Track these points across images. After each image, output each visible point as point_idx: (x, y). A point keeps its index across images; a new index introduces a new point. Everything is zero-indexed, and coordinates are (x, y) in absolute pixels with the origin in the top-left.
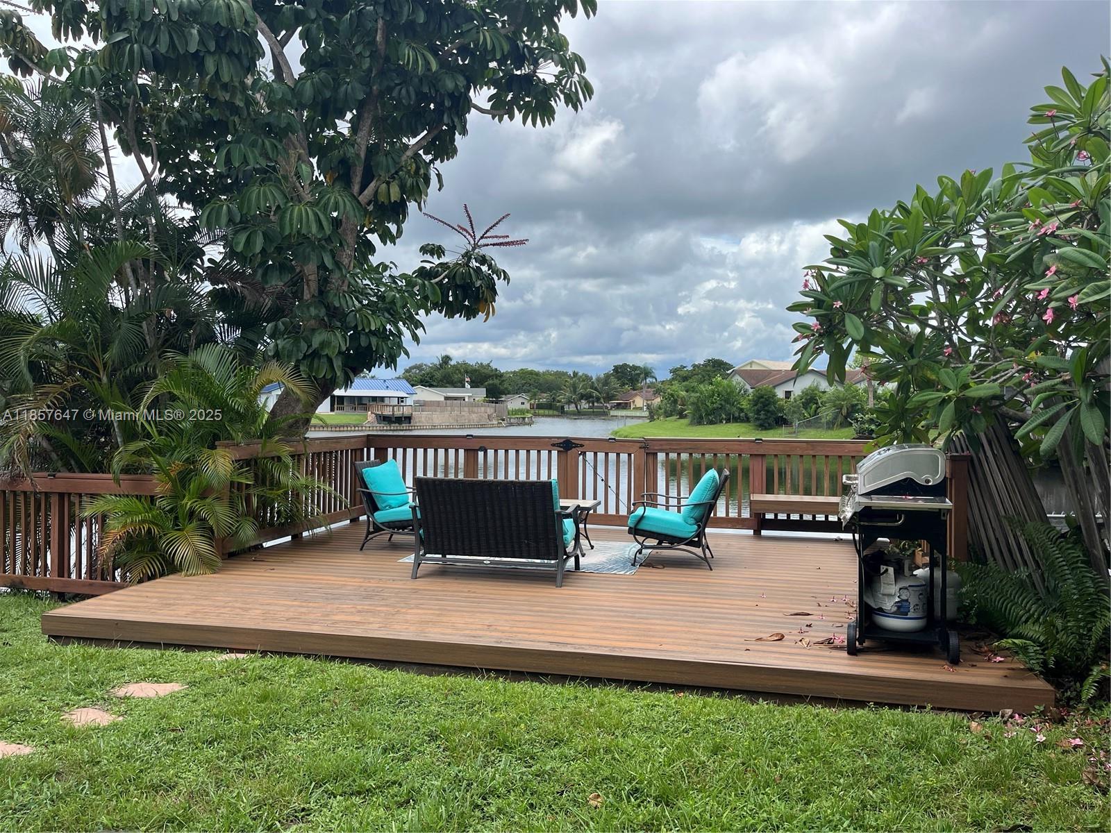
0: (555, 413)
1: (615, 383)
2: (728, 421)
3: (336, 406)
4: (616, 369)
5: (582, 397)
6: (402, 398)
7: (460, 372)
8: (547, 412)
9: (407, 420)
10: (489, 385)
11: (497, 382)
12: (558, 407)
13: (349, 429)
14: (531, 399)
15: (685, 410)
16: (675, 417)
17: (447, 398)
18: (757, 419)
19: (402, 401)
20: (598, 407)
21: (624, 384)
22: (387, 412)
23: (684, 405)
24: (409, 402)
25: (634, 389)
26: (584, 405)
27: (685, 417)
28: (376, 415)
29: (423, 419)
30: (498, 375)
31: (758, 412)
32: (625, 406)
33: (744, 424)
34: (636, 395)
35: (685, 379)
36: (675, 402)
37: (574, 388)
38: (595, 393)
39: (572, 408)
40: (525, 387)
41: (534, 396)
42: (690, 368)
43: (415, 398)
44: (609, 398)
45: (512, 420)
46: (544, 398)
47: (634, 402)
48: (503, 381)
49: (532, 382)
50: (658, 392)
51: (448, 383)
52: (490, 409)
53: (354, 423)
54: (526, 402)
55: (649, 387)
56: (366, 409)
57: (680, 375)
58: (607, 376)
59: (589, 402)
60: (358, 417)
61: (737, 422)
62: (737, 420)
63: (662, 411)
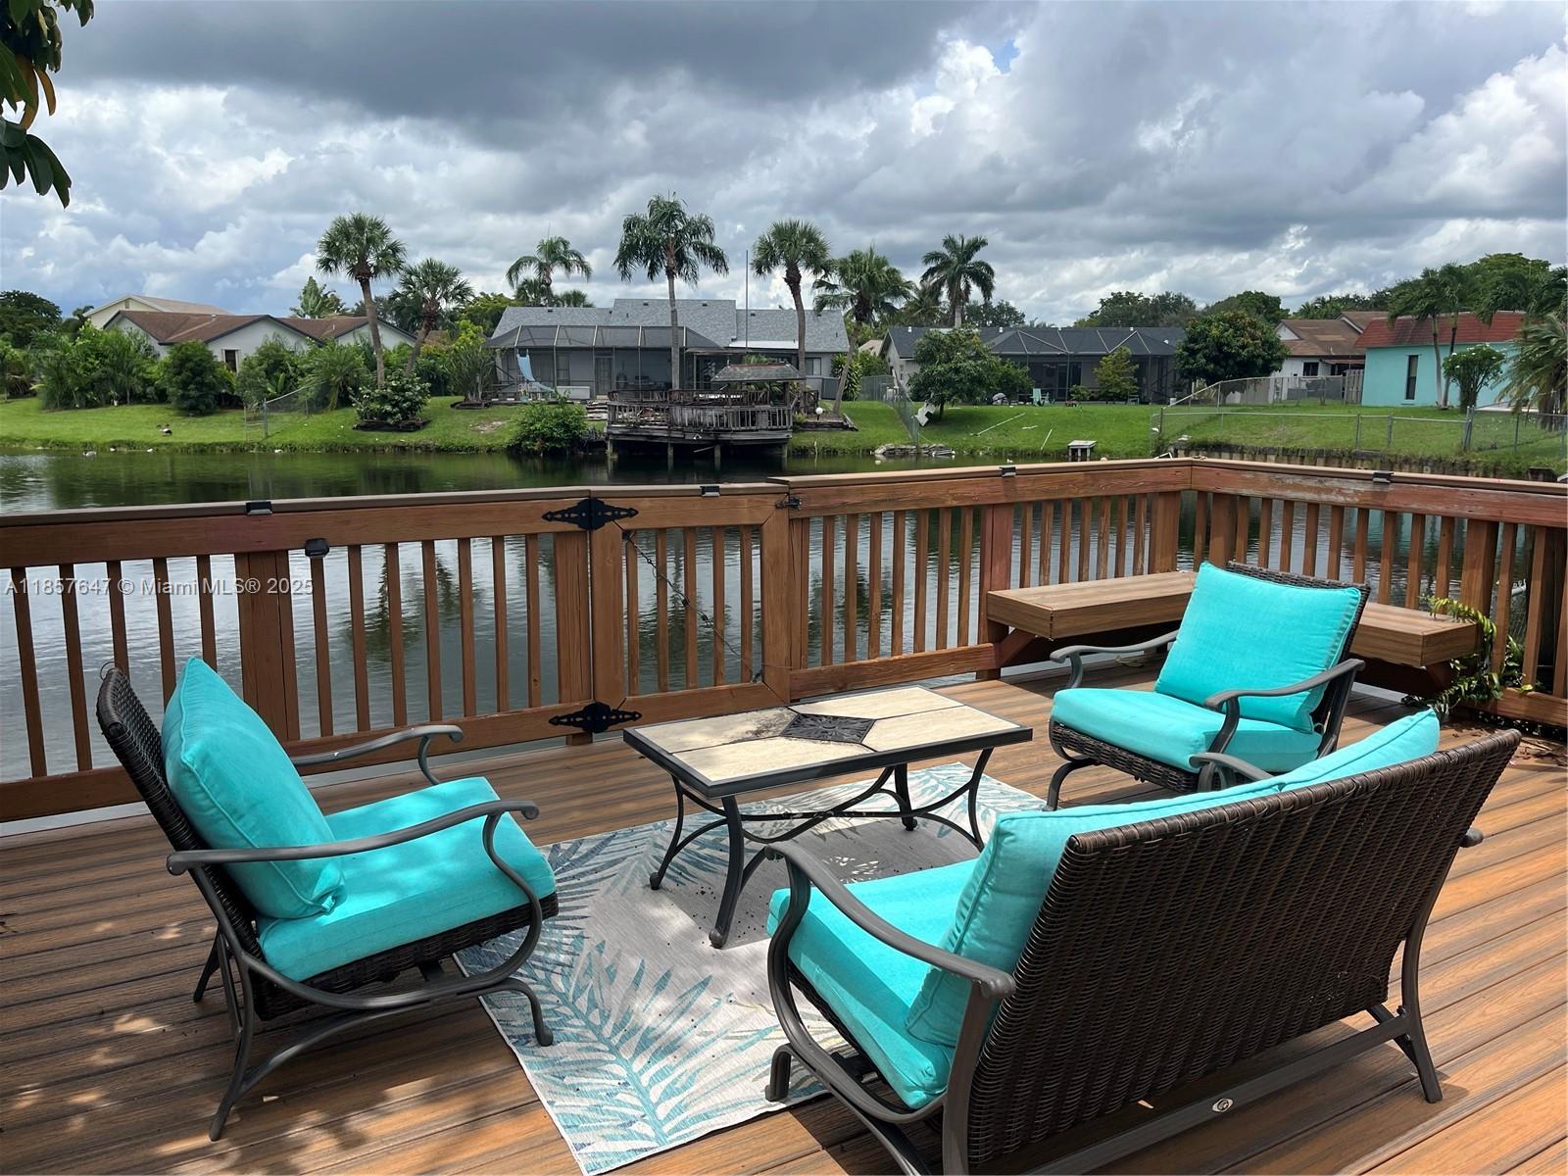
2: (122, 401)
18: (184, 397)
27: (33, 394)
31: (184, 385)
33: (155, 407)
61: (140, 403)
62: (138, 399)
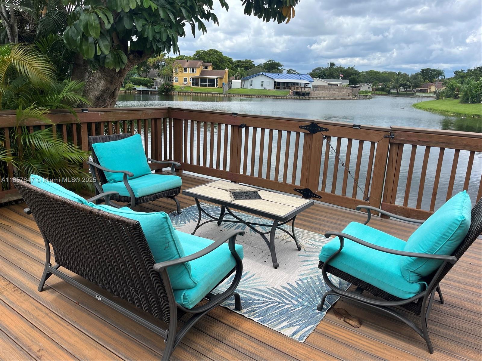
0: (385, 93)
1: (421, 79)
3: (276, 87)
4: (423, 71)
5: (401, 85)
6: (307, 84)
7: (338, 72)
8: (381, 93)
9: (308, 94)
10: (351, 78)
11: (355, 77)
12: (387, 90)
13: (281, 98)
14: (373, 86)
15: (459, 95)
16: (452, 98)
17: (329, 84)
19: (307, 85)
20: (409, 91)
21: (426, 79)
22: (299, 90)
23: (458, 91)
24: (310, 85)
25: (431, 82)
26: (402, 90)
27: (458, 98)
28: (294, 91)
29: (315, 94)
30: (357, 73)
32: (425, 91)
34: (432, 85)
35: (462, 77)
36: (453, 89)
37: (397, 80)
38: (409, 84)
39: (395, 91)
40: (371, 80)
41: (375, 84)
42: (466, 72)
43: (313, 84)
44: (416, 86)
45: (360, 96)
46: (380, 86)
47: (430, 89)
48: (359, 76)
49: (375, 77)
50: (445, 84)
51: (331, 77)
52: (349, 90)
53: (283, 95)
54: (370, 87)
55: (440, 81)
56: (290, 89)
57: (460, 76)
58: (417, 75)
59: (404, 88)
60: (285, 92)
63: (445, 94)
